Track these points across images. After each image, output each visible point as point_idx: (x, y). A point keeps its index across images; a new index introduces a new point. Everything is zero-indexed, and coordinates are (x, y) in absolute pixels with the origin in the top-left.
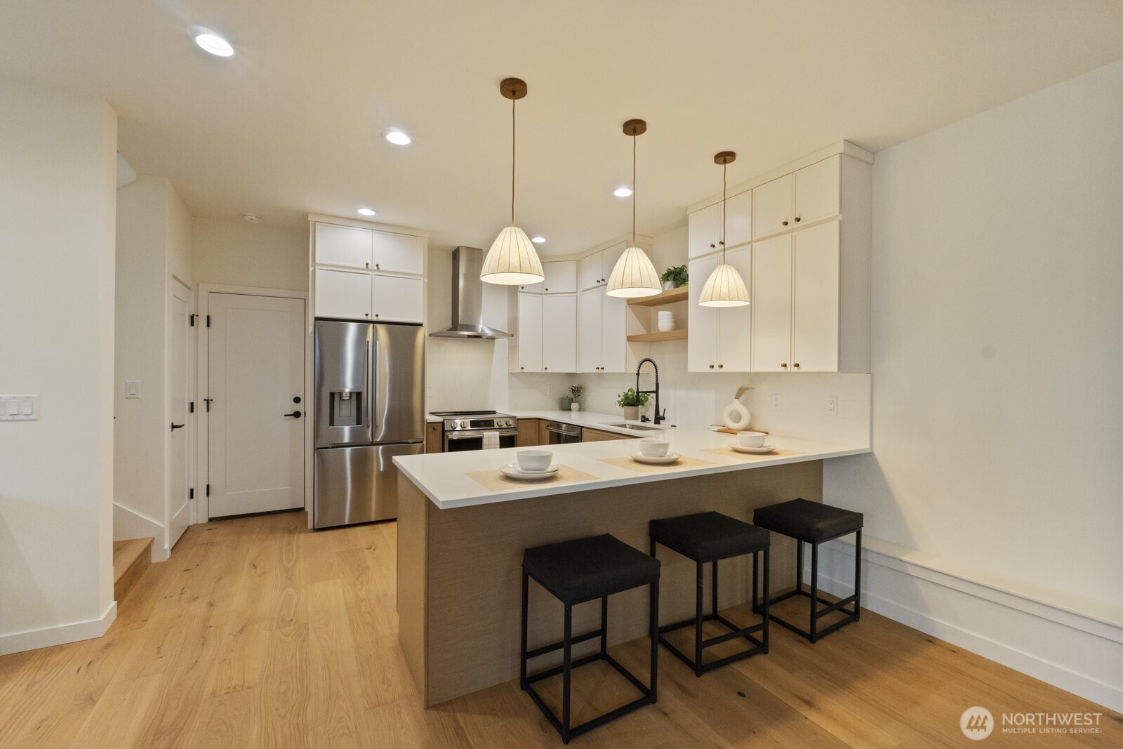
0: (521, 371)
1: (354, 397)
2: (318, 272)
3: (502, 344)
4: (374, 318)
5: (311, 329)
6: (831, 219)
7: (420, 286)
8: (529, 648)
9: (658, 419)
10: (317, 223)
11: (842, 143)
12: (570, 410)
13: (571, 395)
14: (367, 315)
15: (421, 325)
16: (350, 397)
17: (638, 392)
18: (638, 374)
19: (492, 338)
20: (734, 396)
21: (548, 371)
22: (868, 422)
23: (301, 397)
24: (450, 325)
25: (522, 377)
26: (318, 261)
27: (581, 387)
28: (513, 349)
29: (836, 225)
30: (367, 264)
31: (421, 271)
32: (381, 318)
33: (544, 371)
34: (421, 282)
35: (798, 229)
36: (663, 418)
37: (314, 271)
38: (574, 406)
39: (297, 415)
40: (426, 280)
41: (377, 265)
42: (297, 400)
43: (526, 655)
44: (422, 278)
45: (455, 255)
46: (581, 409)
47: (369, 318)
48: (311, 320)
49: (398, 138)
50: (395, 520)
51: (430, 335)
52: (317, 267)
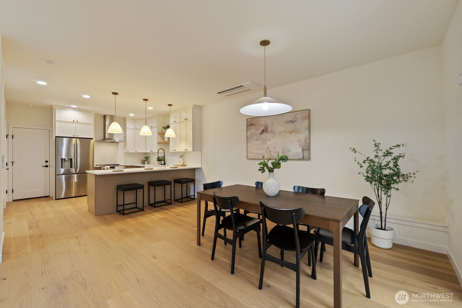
0: (127, 152)
1: (70, 160)
2: (56, 123)
3: (121, 144)
4: (76, 137)
5: (54, 140)
6: (191, 120)
7: (92, 127)
8: (118, 205)
9: (165, 164)
10: (56, 109)
11: (192, 105)
12: (145, 164)
13: (145, 159)
14: (74, 136)
15: (92, 139)
16: (68, 160)
17: (158, 157)
18: (158, 152)
19: (118, 142)
20: (180, 157)
21: (136, 152)
22: (201, 161)
23: (48, 161)
24: (103, 138)
25: (127, 154)
26: (56, 119)
27: (148, 157)
28: (125, 145)
29: (192, 121)
30: (74, 121)
31: (92, 123)
32: (78, 137)
33: (135, 152)
34: (92, 126)
35: (187, 121)
36: (166, 164)
37: (55, 123)
38: (146, 162)
39: (47, 166)
40: (94, 125)
41: (77, 121)
42: (47, 162)
43: (117, 206)
44: (93, 125)
45: (105, 117)
46: (148, 163)
47: (74, 137)
48: (54, 137)
49: (86, 96)
50: (86, 195)
51: (96, 141)
52: (56, 121)
